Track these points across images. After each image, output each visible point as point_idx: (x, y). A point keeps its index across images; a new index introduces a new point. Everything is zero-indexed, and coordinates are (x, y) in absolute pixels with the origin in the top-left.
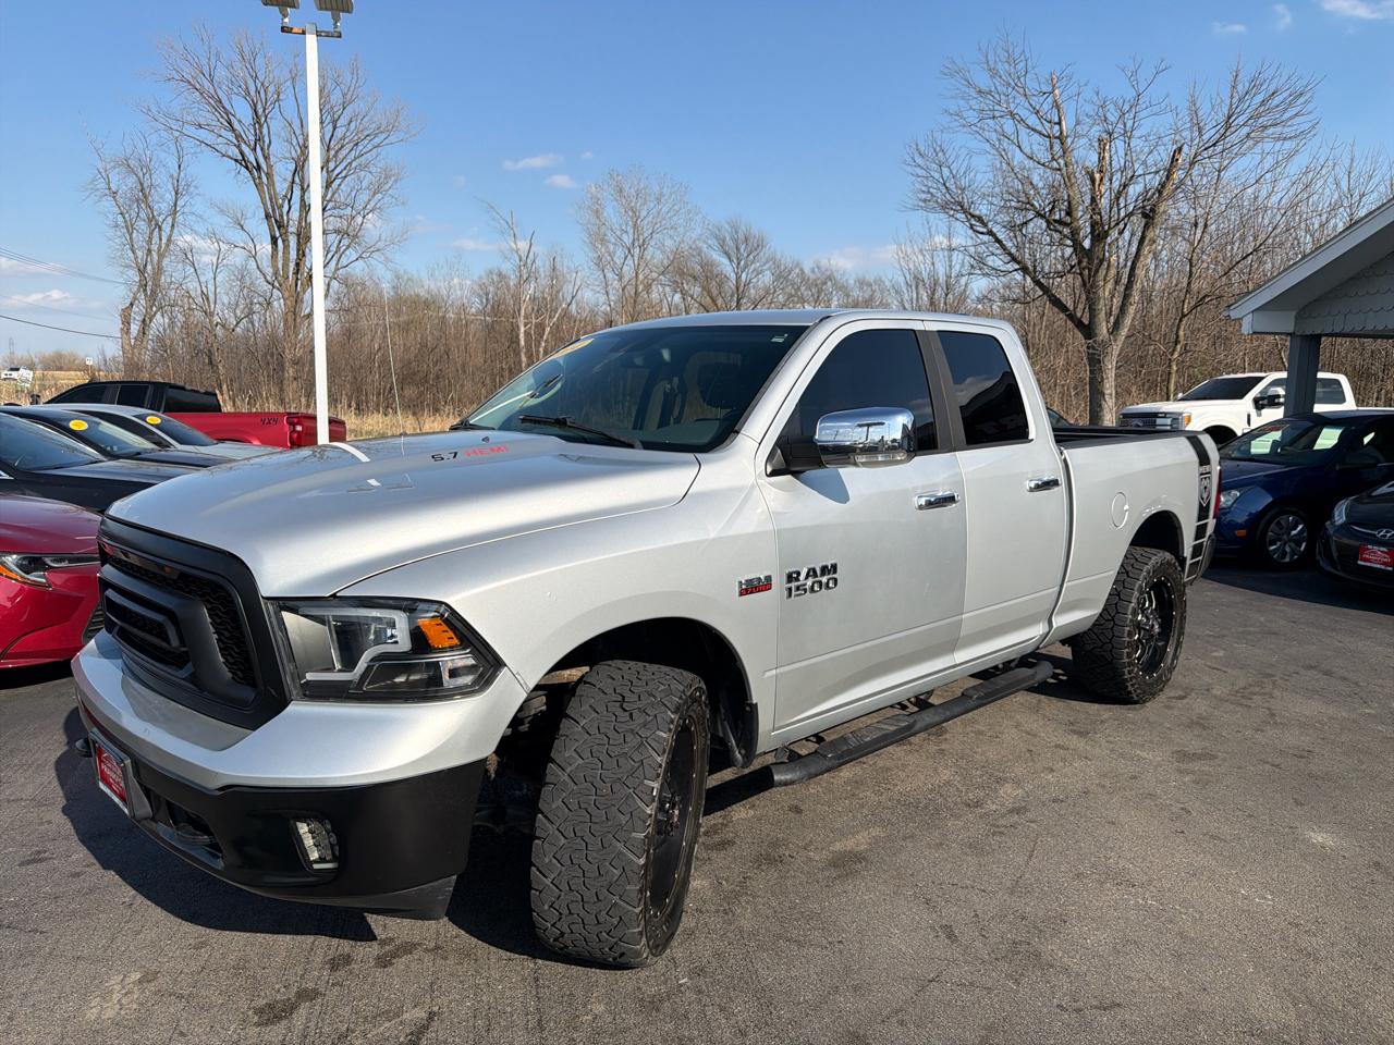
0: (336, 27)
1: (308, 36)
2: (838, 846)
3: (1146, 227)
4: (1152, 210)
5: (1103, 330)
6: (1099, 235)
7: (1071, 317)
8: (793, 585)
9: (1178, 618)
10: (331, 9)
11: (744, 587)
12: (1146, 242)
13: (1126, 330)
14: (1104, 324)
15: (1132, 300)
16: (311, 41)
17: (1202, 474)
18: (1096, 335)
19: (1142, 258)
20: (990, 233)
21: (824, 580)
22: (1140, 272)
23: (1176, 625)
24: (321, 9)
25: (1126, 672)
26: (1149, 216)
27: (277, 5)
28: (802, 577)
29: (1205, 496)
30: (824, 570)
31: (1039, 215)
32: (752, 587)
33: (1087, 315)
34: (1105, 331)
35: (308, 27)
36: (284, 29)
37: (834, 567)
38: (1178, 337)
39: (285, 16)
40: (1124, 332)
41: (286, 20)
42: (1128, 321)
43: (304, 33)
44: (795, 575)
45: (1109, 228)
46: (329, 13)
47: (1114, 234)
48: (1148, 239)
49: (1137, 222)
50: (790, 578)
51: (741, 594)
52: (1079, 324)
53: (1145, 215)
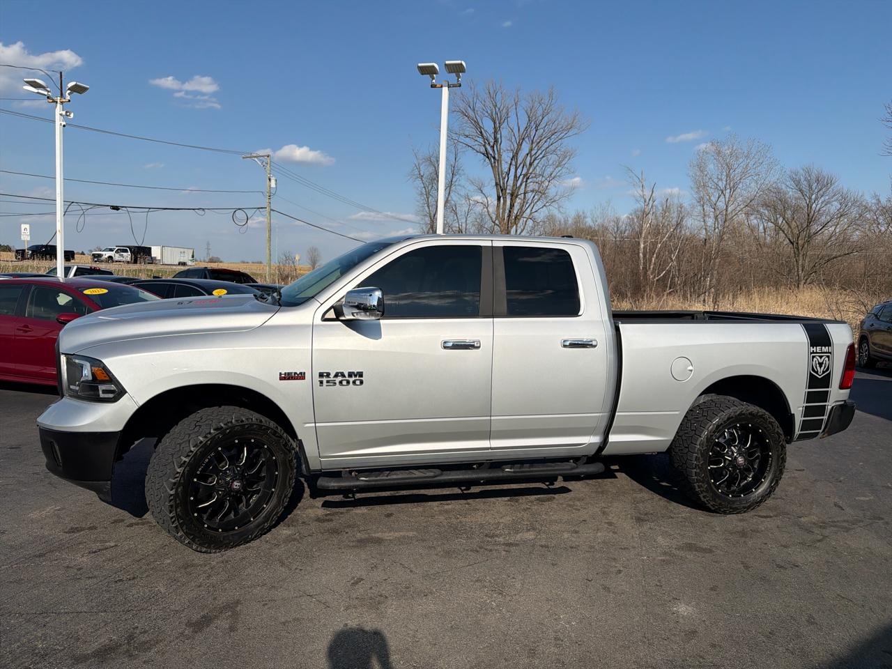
0: (458, 80)
1: (444, 88)
2: (378, 535)
8: (325, 380)
9: (775, 458)
10: (454, 72)
11: (283, 376)
16: (445, 90)
17: (813, 353)
21: (351, 380)
23: (773, 462)
24: (449, 73)
25: (697, 487)
27: (428, 74)
28: (332, 376)
29: (820, 370)
30: (350, 375)
32: (288, 377)
35: (444, 83)
36: (432, 86)
37: (361, 374)
39: (433, 79)
41: (434, 81)
43: (442, 87)
44: (325, 374)
46: (454, 74)
50: (321, 375)
51: (280, 379)
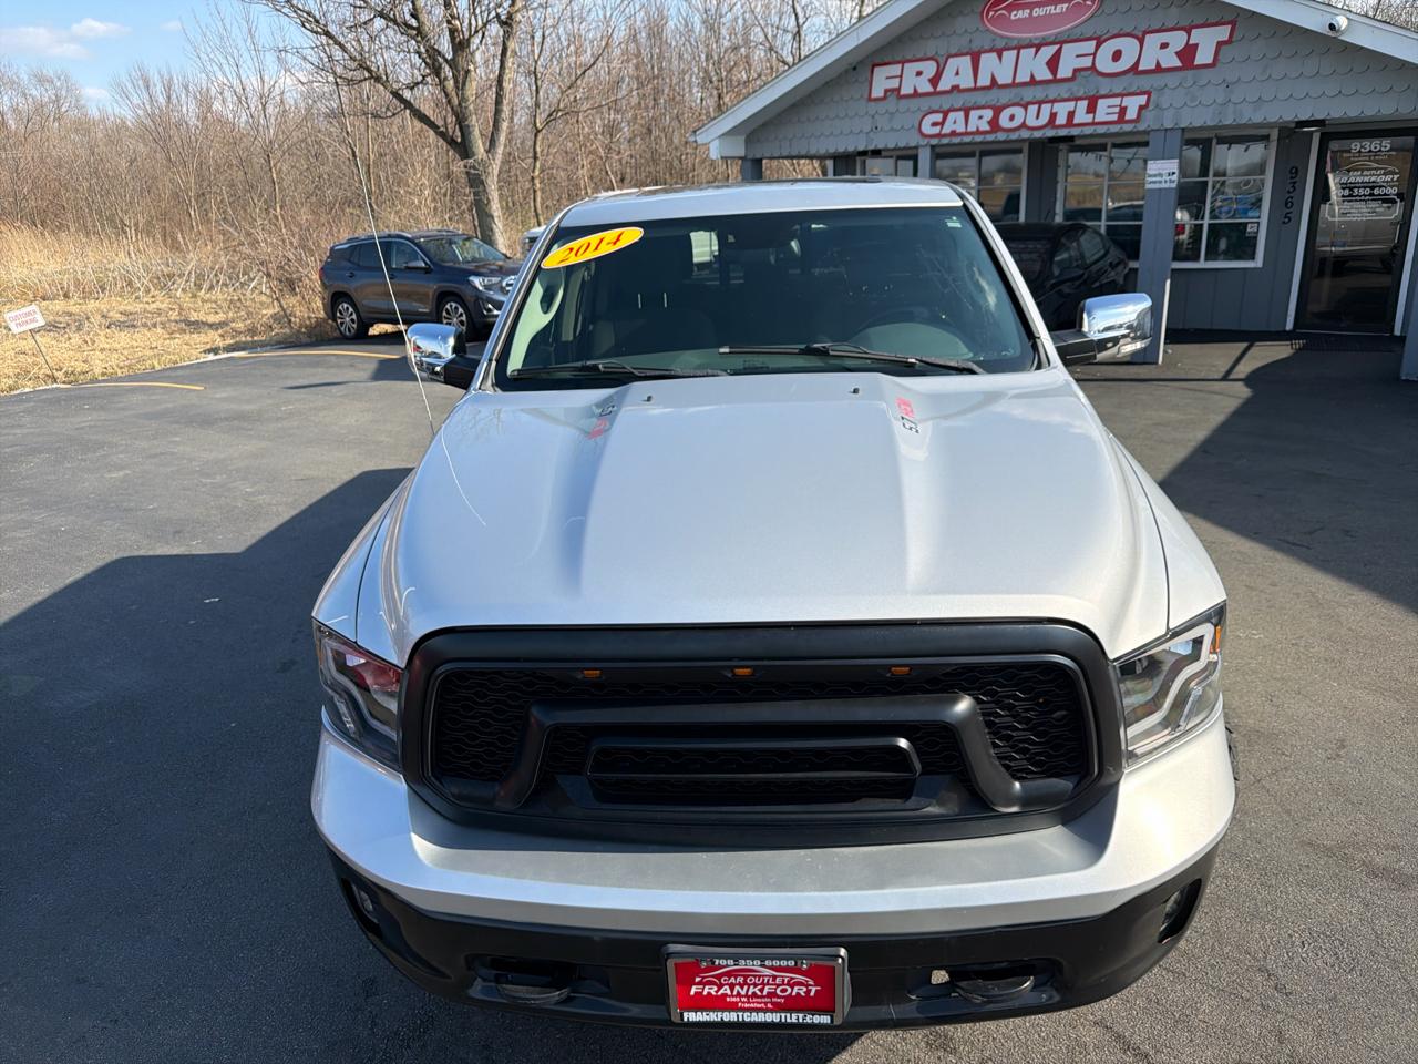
3: (507, 35)
4: (510, 16)
5: (479, 147)
6: (460, 42)
7: (442, 135)
12: (509, 53)
13: (502, 148)
14: (480, 141)
15: (503, 116)
18: (473, 154)
19: (507, 71)
20: (327, 34)
22: (507, 85)
26: (507, 24)
31: (381, 15)
33: (458, 133)
34: (482, 150)
38: (535, 153)
40: (500, 150)
42: (502, 138)
45: (470, 36)
47: (476, 40)
48: (509, 50)
49: (495, 30)
52: (451, 142)
53: (502, 23)
